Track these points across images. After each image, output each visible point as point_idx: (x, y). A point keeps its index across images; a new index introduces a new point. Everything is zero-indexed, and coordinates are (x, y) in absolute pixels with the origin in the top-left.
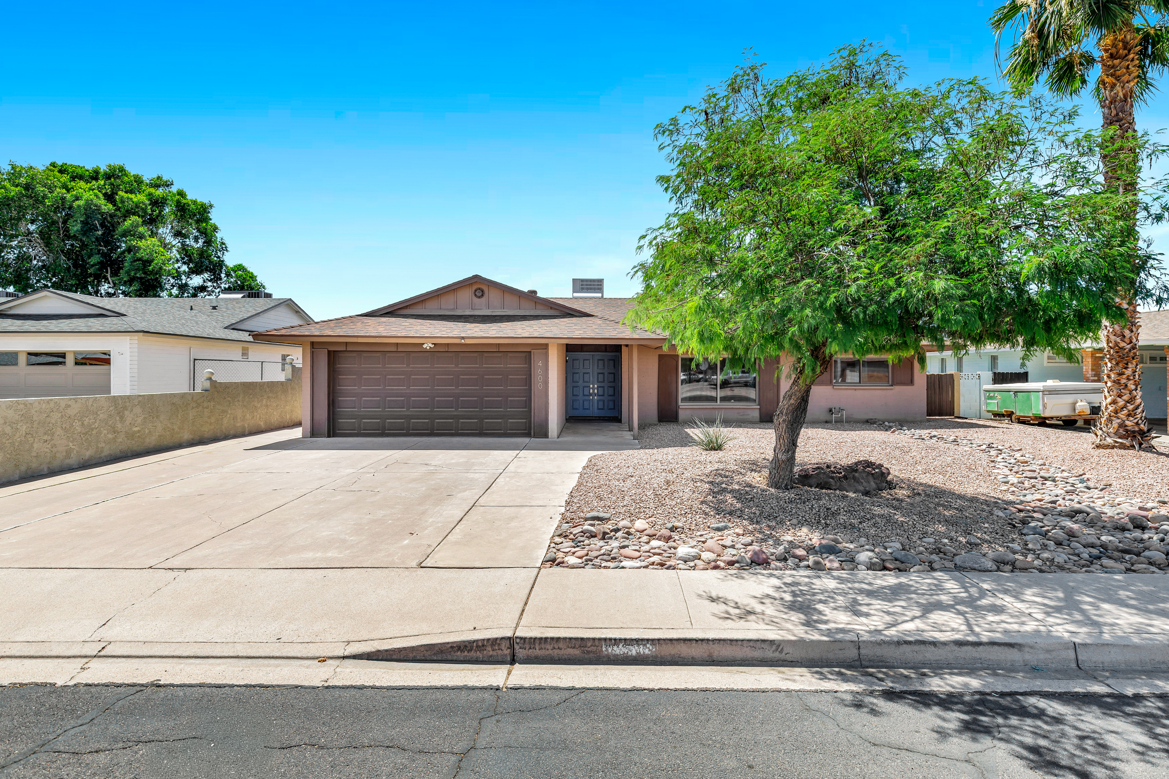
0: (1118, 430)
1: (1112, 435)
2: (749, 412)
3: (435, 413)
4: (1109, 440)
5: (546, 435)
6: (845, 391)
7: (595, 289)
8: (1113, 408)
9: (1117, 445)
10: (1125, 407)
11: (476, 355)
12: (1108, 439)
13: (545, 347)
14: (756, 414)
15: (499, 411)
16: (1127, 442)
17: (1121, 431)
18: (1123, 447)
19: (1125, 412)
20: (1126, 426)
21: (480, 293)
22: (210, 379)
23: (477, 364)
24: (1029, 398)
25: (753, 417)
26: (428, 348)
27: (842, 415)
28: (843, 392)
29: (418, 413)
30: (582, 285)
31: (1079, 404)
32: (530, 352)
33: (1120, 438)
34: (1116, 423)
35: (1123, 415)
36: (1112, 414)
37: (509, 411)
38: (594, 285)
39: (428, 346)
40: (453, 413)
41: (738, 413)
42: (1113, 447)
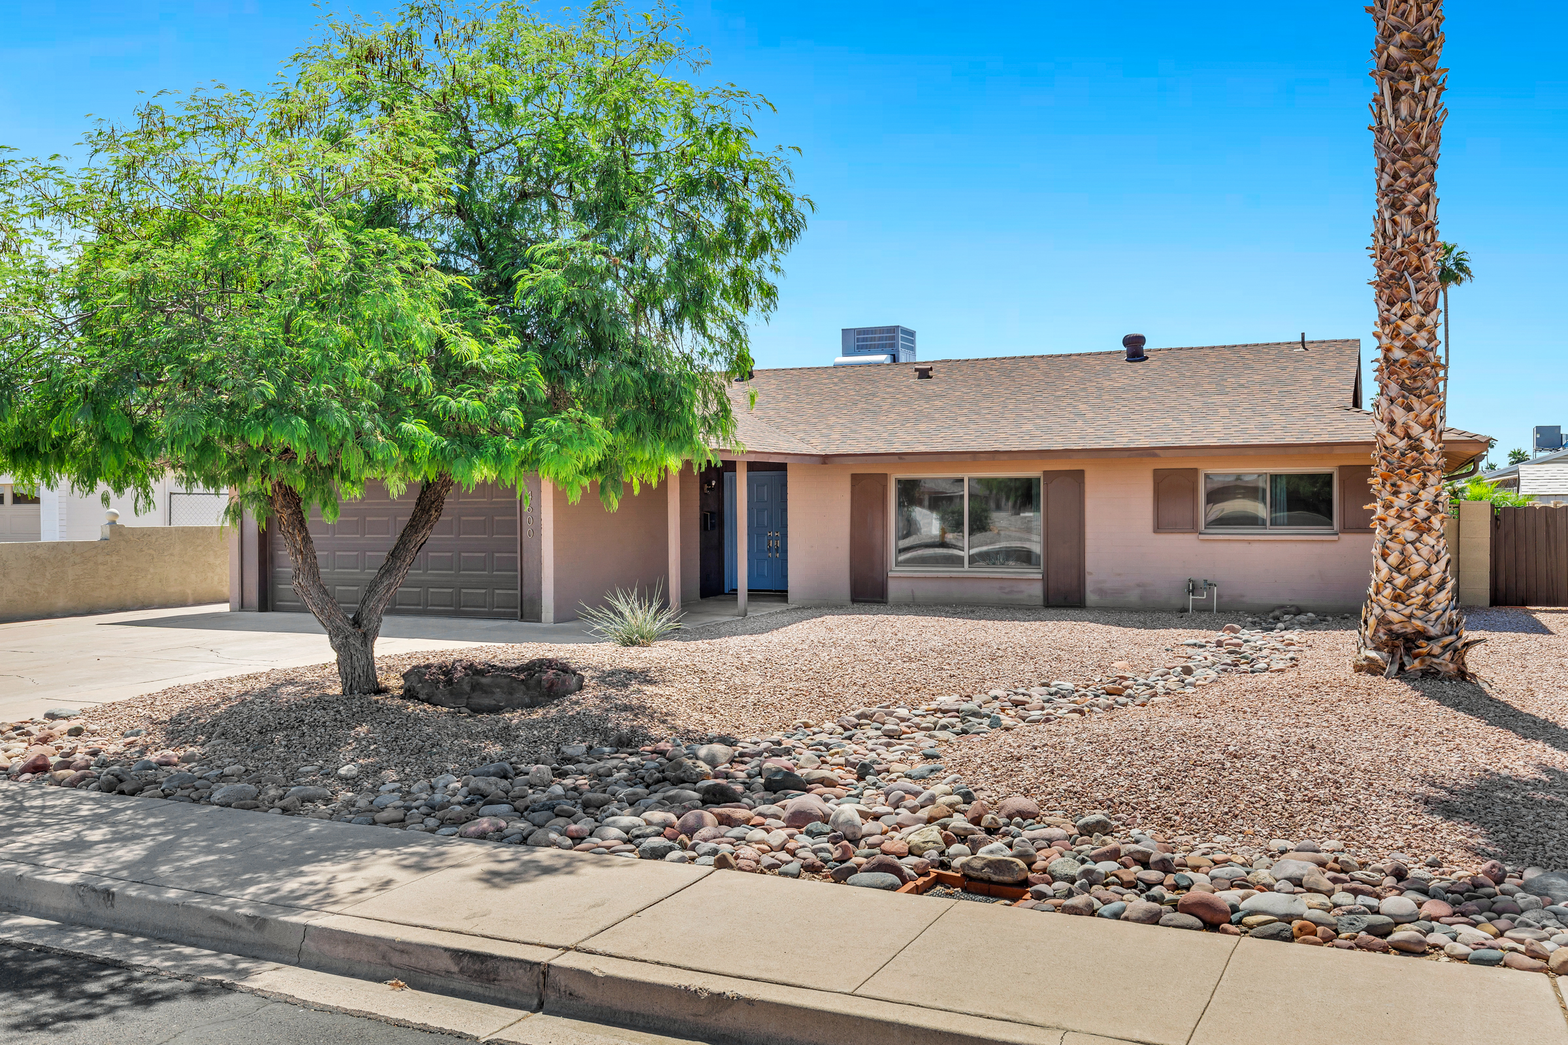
2: (1023, 586)
5: (539, 617)
7: (875, 346)
14: (1037, 590)
15: (483, 575)
22: (112, 523)
25: (1030, 596)
27: (1210, 596)
28: (1219, 546)
30: (858, 340)
37: (495, 576)
38: (872, 339)
40: (420, 578)
41: (1001, 588)
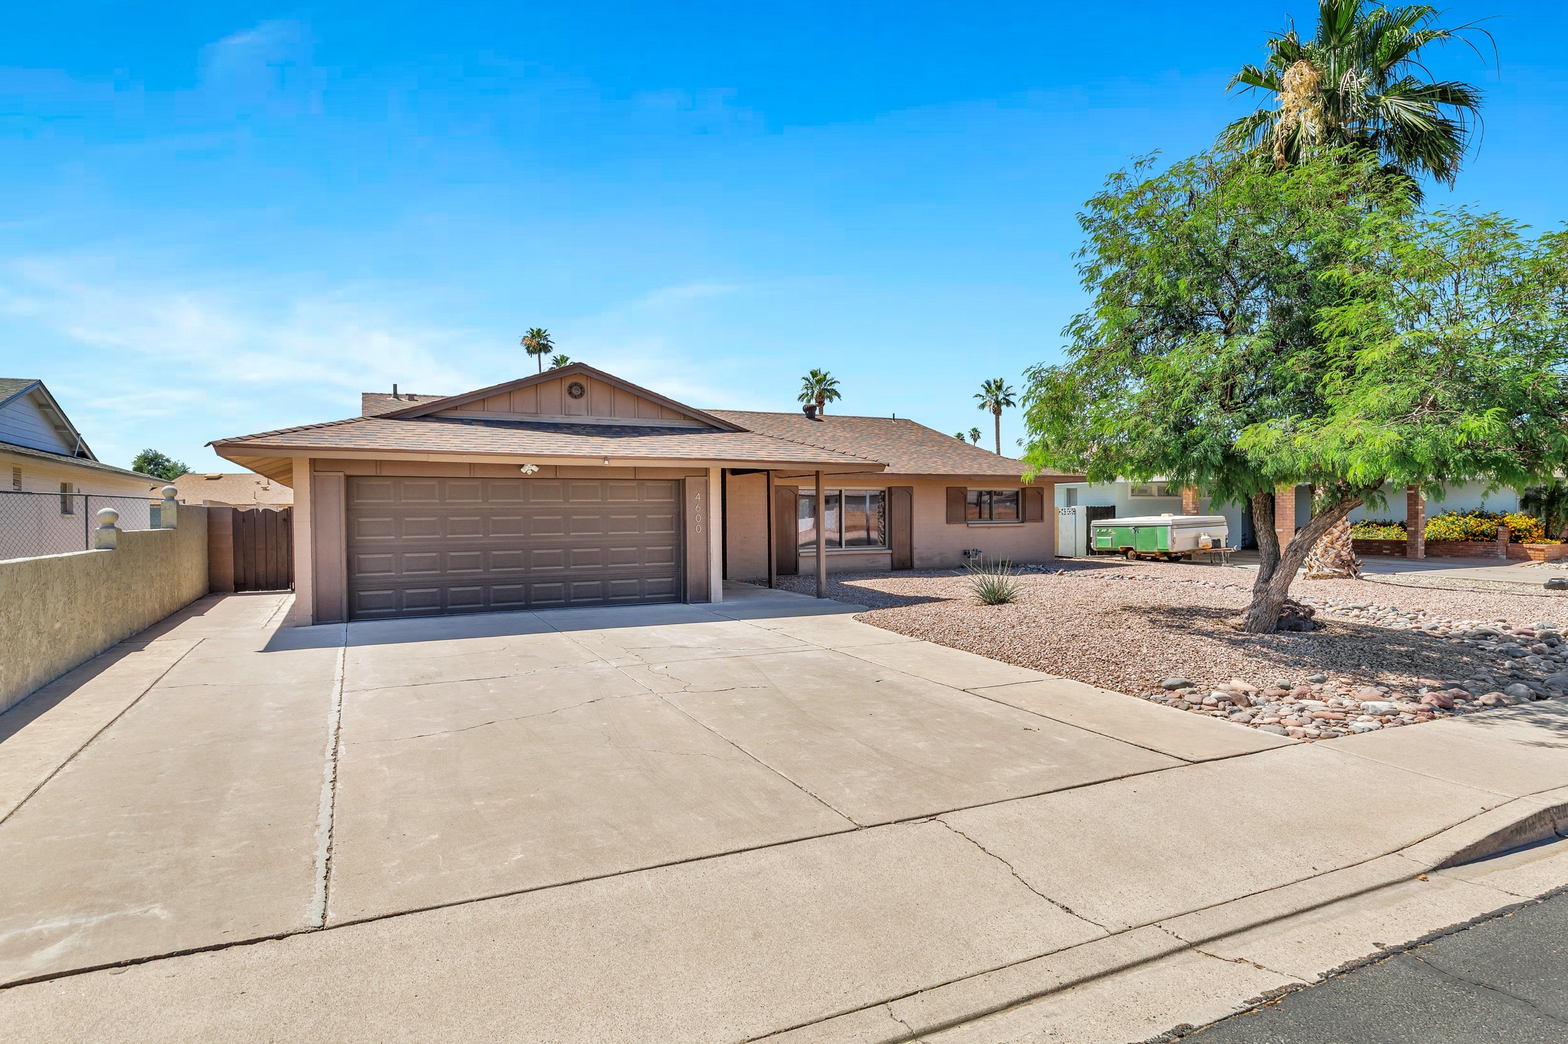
0: (1334, 560)
1: (1329, 565)
2: (880, 558)
3: (532, 575)
4: (1327, 571)
5: (707, 598)
6: (979, 529)
8: (1330, 538)
9: (1336, 574)
10: (1340, 537)
11: (597, 483)
12: (1325, 569)
13: (706, 472)
14: (887, 560)
15: (633, 567)
16: (1344, 572)
17: (1337, 560)
18: (1341, 576)
19: (1340, 542)
20: (1341, 556)
21: (577, 391)
22: (112, 526)
23: (597, 498)
24: (1154, 534)
25: (884, 564)
26: (530, 472)
27: (980, 558)
28: (976, 530)
29: (504, 576)
31: (1203, 537)
32: (684, 480)
33: (1336, 567)
34: (1332, 553)
35: (1338, 545)
36: (1329, 545)
37: (647, 567)
39: (529, 469)
40: (562, 573)
41: (868, 560)
42: (1332, 577)
